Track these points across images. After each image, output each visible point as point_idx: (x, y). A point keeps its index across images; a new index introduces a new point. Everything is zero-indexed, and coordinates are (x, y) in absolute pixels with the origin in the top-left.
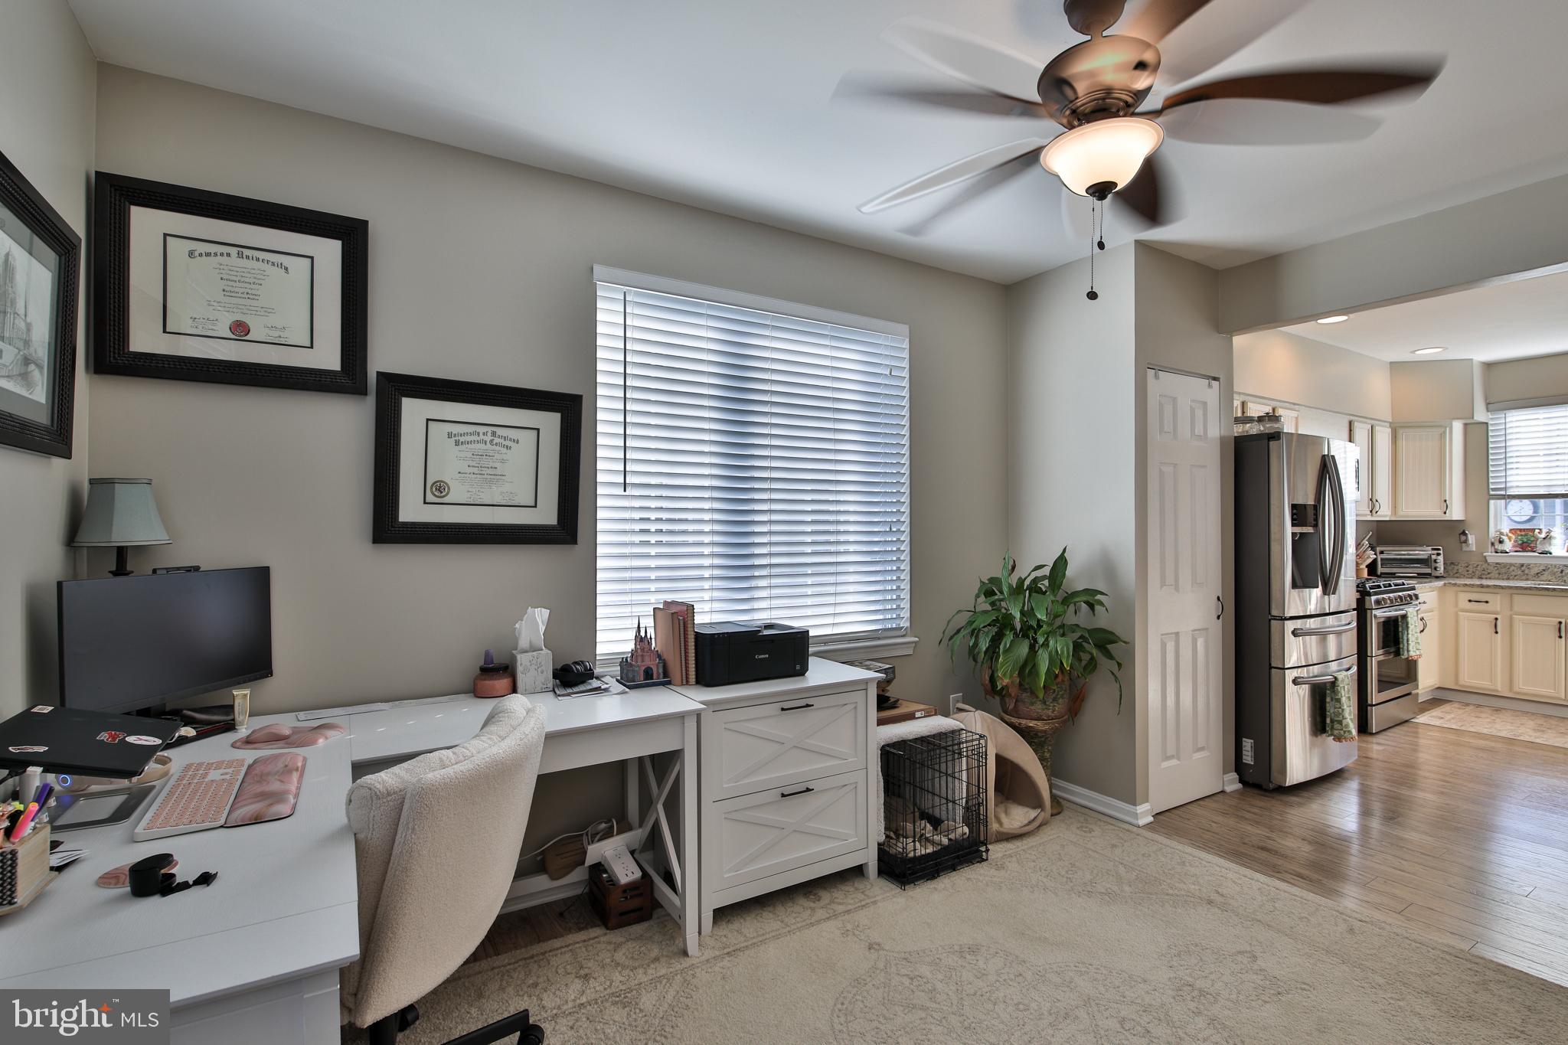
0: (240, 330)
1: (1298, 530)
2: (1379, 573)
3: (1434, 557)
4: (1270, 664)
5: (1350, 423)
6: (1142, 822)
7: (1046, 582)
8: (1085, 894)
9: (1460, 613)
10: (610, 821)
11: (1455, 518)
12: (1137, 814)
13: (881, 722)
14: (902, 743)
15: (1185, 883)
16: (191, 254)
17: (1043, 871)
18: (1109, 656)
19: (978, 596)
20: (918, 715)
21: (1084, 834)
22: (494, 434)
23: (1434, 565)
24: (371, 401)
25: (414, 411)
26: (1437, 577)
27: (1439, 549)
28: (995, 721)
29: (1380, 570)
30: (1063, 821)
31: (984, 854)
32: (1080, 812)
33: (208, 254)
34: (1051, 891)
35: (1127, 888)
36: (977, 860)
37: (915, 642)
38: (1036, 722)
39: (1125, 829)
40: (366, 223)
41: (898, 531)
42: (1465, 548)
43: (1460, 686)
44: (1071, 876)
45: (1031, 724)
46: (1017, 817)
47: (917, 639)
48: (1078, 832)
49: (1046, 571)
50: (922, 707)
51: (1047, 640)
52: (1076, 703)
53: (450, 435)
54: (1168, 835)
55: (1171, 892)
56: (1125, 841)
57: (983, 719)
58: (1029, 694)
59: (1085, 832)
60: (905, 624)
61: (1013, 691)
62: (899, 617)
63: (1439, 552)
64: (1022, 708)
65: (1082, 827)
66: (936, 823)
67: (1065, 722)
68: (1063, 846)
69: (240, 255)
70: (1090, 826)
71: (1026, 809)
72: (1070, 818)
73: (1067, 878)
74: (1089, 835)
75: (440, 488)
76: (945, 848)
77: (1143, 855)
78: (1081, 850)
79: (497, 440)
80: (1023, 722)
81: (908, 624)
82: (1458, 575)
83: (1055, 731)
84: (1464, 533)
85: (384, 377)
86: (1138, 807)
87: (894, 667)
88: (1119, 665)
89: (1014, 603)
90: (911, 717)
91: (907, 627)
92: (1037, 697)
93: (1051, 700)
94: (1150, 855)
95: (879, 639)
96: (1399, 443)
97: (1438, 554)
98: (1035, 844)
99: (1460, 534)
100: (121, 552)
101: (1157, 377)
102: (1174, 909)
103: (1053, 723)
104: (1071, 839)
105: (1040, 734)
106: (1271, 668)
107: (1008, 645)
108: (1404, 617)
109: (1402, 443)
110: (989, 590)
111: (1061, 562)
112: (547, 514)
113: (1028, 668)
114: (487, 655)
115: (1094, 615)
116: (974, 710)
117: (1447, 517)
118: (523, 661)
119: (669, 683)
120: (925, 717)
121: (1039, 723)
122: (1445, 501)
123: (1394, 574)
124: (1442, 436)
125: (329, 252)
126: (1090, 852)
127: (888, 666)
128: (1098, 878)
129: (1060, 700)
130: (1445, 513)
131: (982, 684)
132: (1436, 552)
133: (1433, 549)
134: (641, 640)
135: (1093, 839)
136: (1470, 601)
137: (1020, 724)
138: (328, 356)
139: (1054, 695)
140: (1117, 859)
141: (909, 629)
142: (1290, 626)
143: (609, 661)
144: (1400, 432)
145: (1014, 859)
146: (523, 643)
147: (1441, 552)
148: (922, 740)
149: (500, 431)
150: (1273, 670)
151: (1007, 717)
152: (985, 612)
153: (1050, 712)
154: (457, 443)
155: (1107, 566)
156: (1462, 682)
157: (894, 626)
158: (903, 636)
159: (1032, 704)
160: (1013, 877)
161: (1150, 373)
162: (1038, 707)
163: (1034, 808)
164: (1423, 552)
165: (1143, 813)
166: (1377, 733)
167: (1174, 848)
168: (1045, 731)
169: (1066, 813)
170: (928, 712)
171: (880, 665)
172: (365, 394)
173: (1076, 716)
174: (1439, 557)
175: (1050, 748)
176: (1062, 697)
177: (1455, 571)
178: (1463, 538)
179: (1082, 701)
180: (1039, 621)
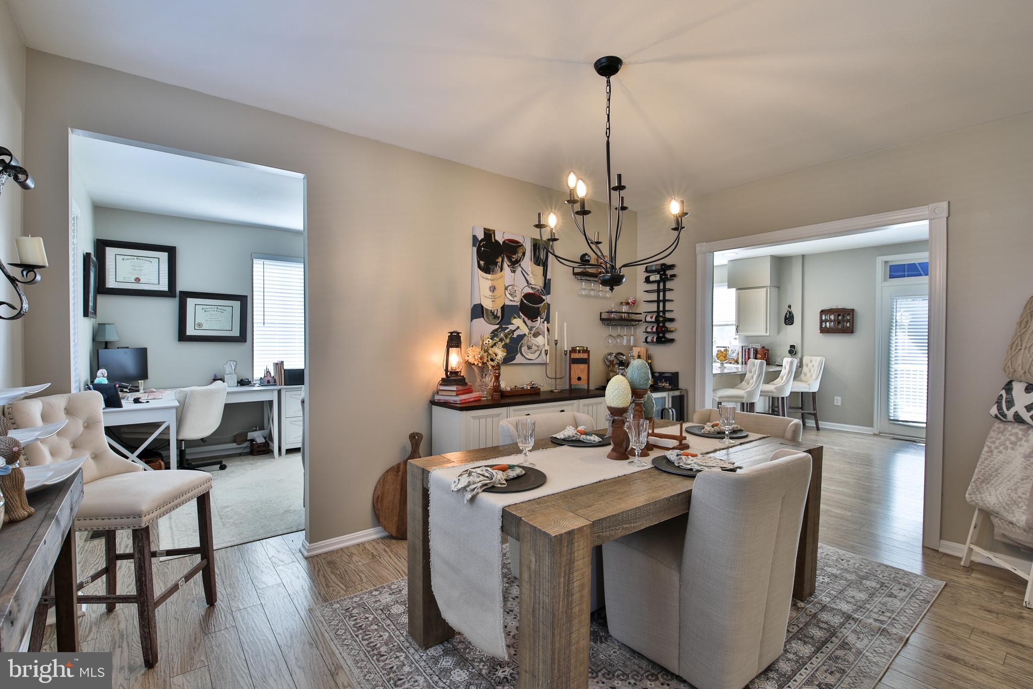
0: (138, 280)
10: (256, 427)
16: (123, 259)
22: (217, 308)
24: (177, 299)
25: (191, 302)
33: (128, 259)
40: (175, 247)
53: (203, 309)
69: (137, 259)
75: (200, 325)
79: (218, 310)
85: (181, 293)
100: (106, 343)
112: (236, 333)
114: (215, 375)
118: (226, 377)
119: (276, 385)
125: (164, 256)
134: (268, 372)
138: (164, 287)
143: (257, 380)
146: (227, 372)
149: (219, 307)
154: (205, 311)
172: (175, 297)
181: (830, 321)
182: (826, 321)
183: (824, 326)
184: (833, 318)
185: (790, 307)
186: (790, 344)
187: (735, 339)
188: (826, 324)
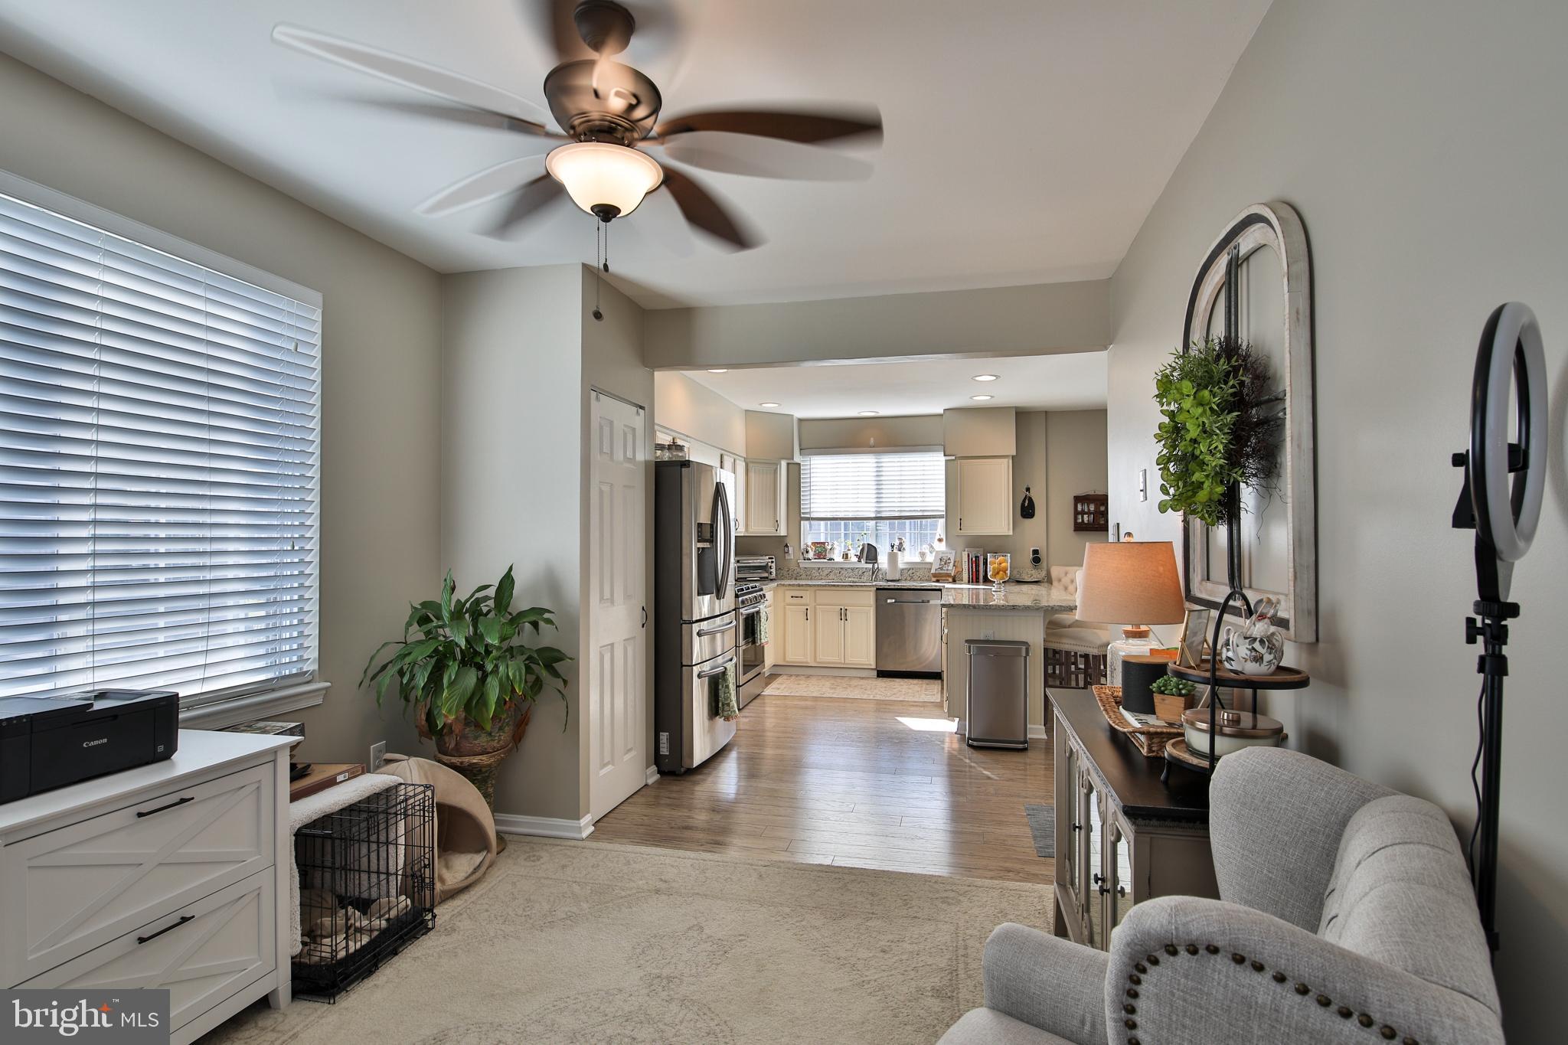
1: (700, 545)
3: (769, 564)
4: (682, 663)
5: (722, 455)
6: (585, 834)
7: (491, 603)
8: (547, 927)
9: (787, 607)
11: (782, 534)
12: (580, 827)
13: (295, 797)
14: (326, 820)
15: (634, 881)
17: (499, 918)
18: (556, 674)
19: (409, 624)
20: (340, 778)
21: (533, 864)
23: (770, 570)
26: (771, 580)
27: (772, 558)
28: (433, 765)
30: (509, 856)
31: (430, 923)
32: (525, 842)
34: (512, 936)
35: (585, 905)
36: (421, 933)
37: (326, 689)
38: (480, 757)
39: (570, 846)
41: (302, 549)
42: (787, 557)
43: (786, 661)
44: (529, 913)
45: (475, 760)
46: (460, 867)
47: (328, 684)
48: (528, 864)
49: (491, 592)
50: (345, 767)
51: (496, 666)
52: (521, 726)
54: (610, 840)
55: (623, 894)
56: (574, 858)
57: (420, 766)
58: (473, 728)
59: (533, 861)
60: (311, 666)
61: (457, 728)
62: (301, 660)
63: (772, 560)
64: (466, 745)
65: (529, 857)
66: (364, 905)
67: (511, 750)
68: (514, 884)
70: (537, 854)
71: (469, 856)
72: (515, 851)
73: (525, 916)
74: (538, 863)
76: (383, 932)
77: (593, 866)
78: (533, 882)
80: (466, 760)
81: (316, 667)
82: (783, 578)
83: (501, 763)
84: (787, 545)
86: (581, 821)
87: (303, 724)
88: (565, 682)
89: (458, 629)
90: (331, 783)
91: (314, 671)
92: (483, 729)
93: (497, 731)
94: (598, 865)
95: (273, 690)
96: (750, 474)
97: (772, 562)
98: (484, 891)
99: (784, 546)
101: (597, 399)
102: (630, 910)
103: (499, 755)
104: (521, 874)
105: (484, 770)
106: (682, 666)
107: (453, 677)
108: (758, 612)
109: (752, 475)
110: (425, 615)
111: (507, 581)
113: (474, 702)
115: (538, 634)
116: (406, 757)
117: (778, 533)
120: (349, 779)
121: (484, 757)
122: (777, 521)
123: (746, 578)
124: (775, 471)
126: (542, 881)
127: (293, 725)
128: (556, 904)
129: (506, 728)
130: (776, 530)
131: (416, 727)
132: (770, 560)
133: (769, 558)
135: (543, 866)
136: (791, 596)
137: (462, 763)
139: (500, 724)
140: (569, 879)
141: (317, 672)
142: (696, 628)
144: (751, 466)
145: (465, 916)
147: (774, 560)
148: (351, 809)
150: (684, 668)
151: (445, 758)
152: (420, 642)
153: (495, 744)
155: (552, 583)
156: (788, 659)
157: (294, 671)
158: (308, 682)
159: (476, 738)
160: (468, 936)
161: (593, 394)
162: (483, 740)
163: (478, 851)
164: (763, 561)
165: (586, 825)
166: (743, 708)
167: (617, 851)
168: (489, 765)
169: (511, 847)
170: (352, 773)
171: (280, 724)
173: (520, 741)
174: (773, 565)
175: (494, 782)
176: (508, 724)
177: (781, 575)
178: (786, 549)
179: (527, 724)
180: (487, 646)
181: (1089, 513)
182: (1083, 513)
183: (1079, 521)
184: (1093, 509)
185: (1028, 490)
186: (1032, 549)
187: (940, 540)
188: (1082, 517)
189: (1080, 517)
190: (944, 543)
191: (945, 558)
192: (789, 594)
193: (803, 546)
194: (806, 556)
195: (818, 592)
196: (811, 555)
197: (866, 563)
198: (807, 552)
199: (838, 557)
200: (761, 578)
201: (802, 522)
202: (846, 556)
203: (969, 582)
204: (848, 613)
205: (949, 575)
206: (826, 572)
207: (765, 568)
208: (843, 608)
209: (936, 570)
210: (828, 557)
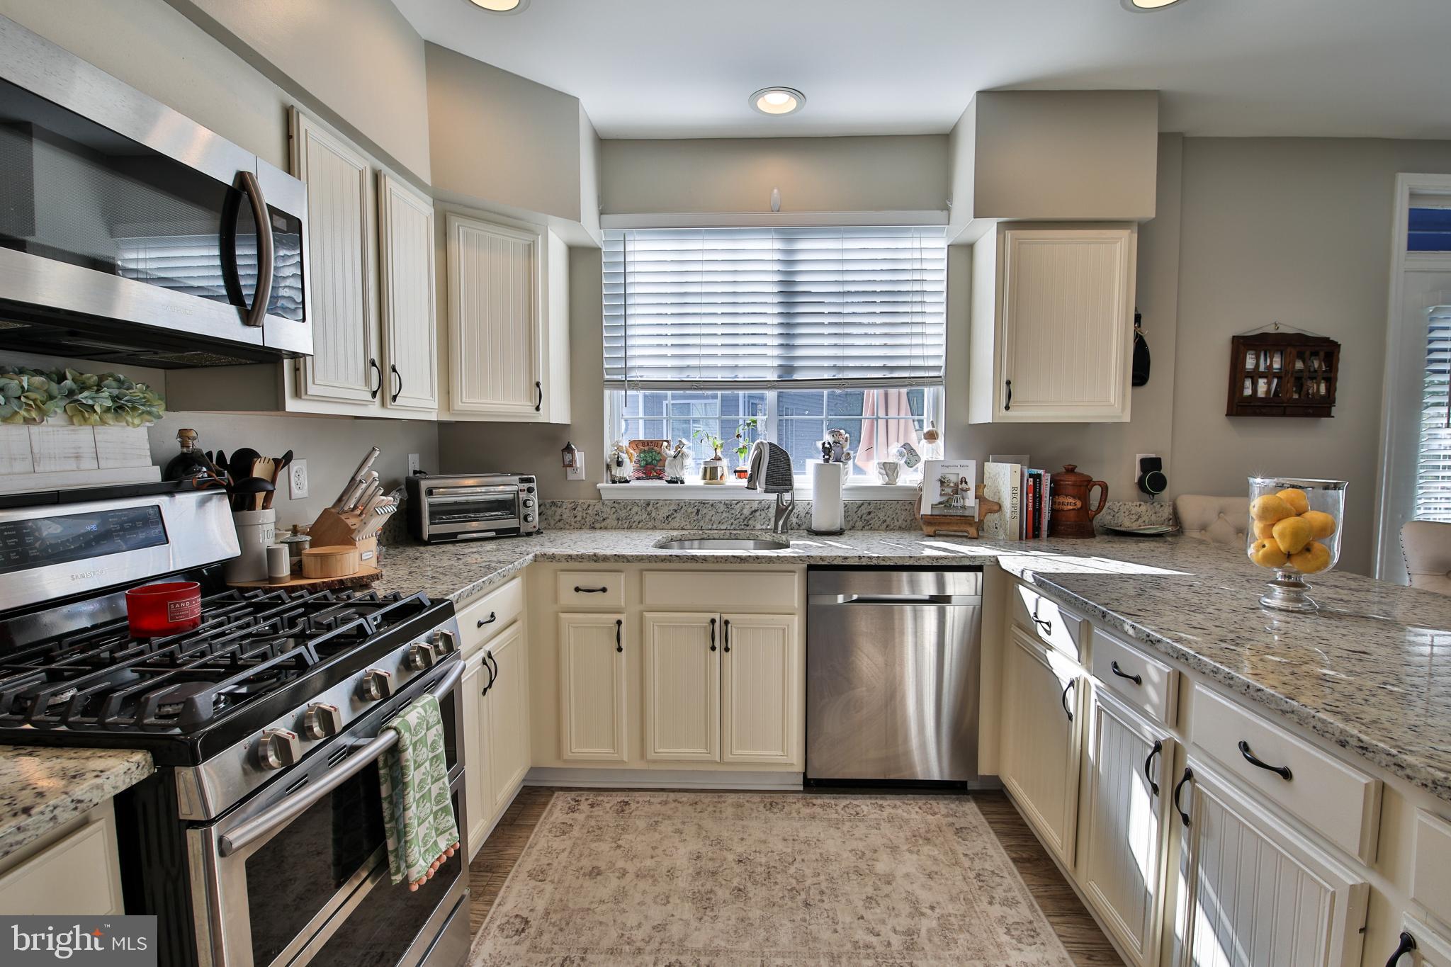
2: (426, 537)
3: (523, 496)
9: (563, 615)
11: (554, 419)
23: (523, 511)
26: (529, 534)
27: (530, 480)
29: (428, 529)
42: (571, 476)
43: (566, 761)
63: (531, 485)
82: (561, 524)
84: (568, 449)
96: (453, 246)
97: (530, 490)
99: (563, 451)
109: (460, 250)
117: (542, 418)
122: (538, 384)
123: (455, 535)
124: (530, 250)
130: (538, 409)
132: (526, 486)
133: (522, 481)
136: (577, 589)
144: (455, 223)
156: (567, 755)
164: (503, 487)
174: (531, 496)
177: (558, 518)
178: (568, 457)
181: (1276, 376)
182: (1255, 376)
183: (1248, 392)
184: (1277, 365)
185: (1137, 318)
186: (1139, 457)
187: (931, 436)
188: (1255, 385)
189: (1248, 383)
190: (940, 442)
191: (953, 479)
192: (569, 581)
193: (608, 451)
194: (618, 472)
195: (648, 575)
196: (628, 470)
197: (766, 491)
198: (619, 464)
199: (693, 477)
200: (497, 531)
201: (607, 393)
202: (711, 473)
203: (1021, 538)
204: (733, 633)
205: (966, 520)
206: (665, 512)
207: (507, 506)
208: (717, 617)
209: (933, 506)
210: (669, 473)
